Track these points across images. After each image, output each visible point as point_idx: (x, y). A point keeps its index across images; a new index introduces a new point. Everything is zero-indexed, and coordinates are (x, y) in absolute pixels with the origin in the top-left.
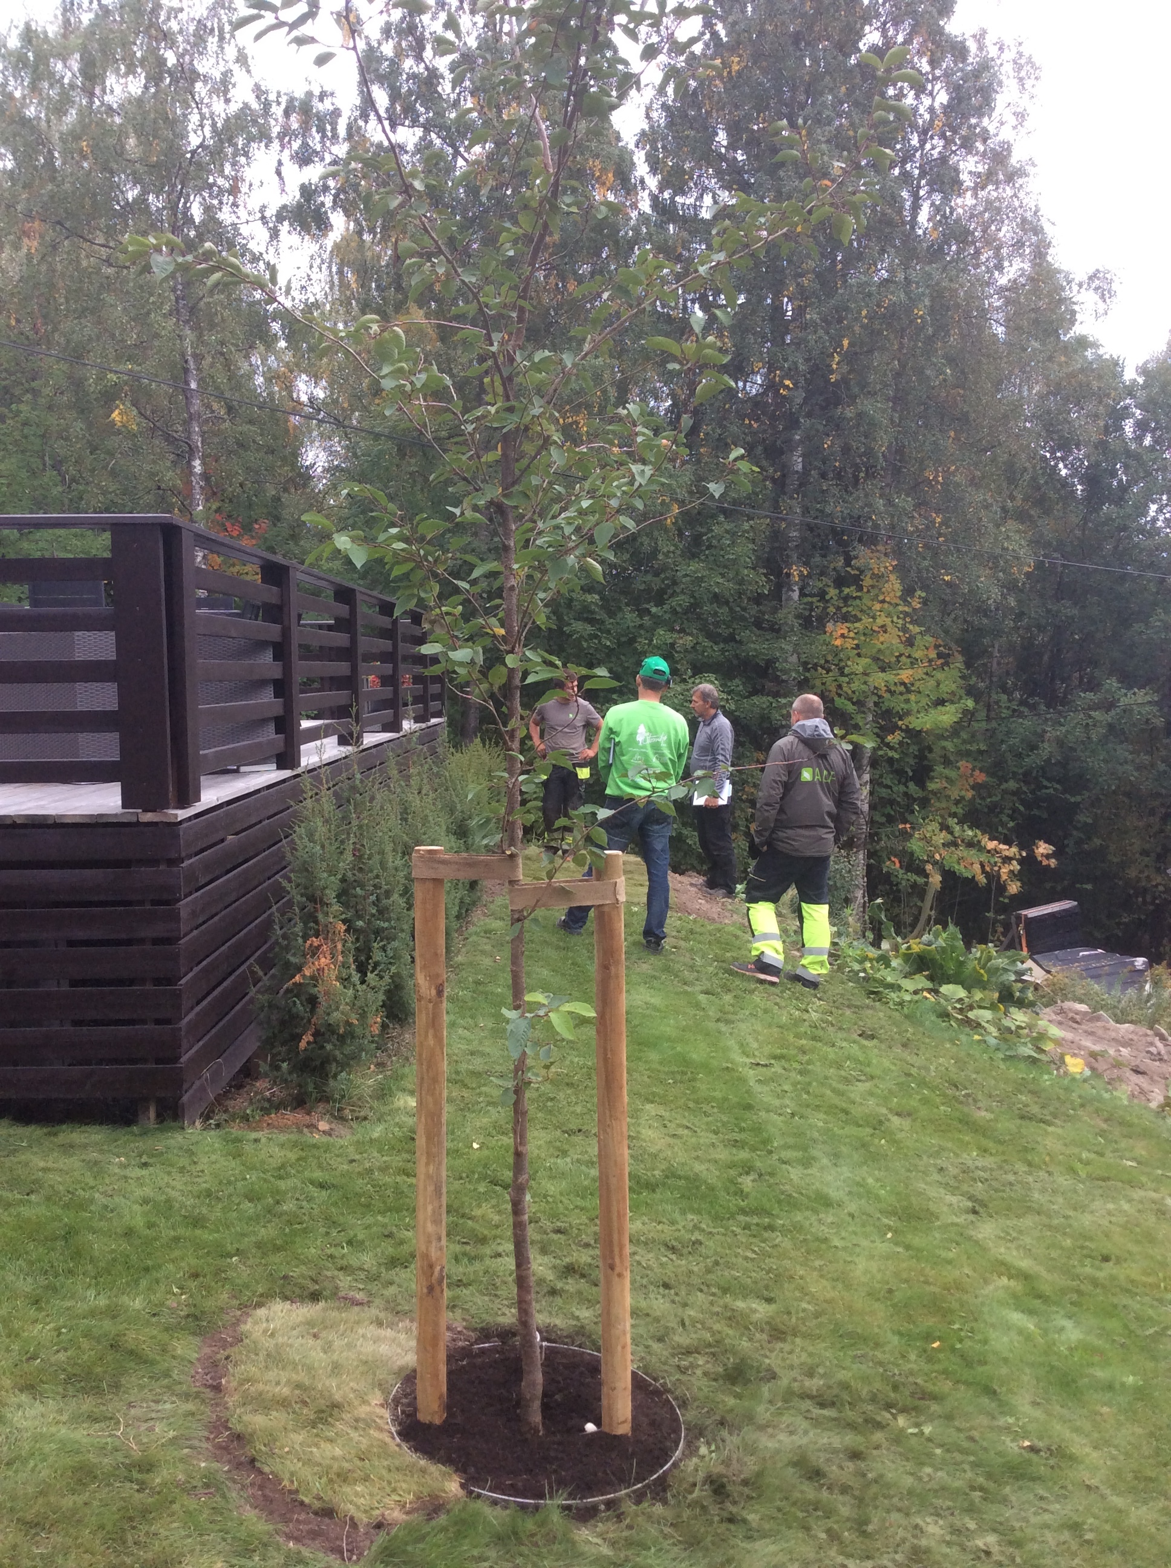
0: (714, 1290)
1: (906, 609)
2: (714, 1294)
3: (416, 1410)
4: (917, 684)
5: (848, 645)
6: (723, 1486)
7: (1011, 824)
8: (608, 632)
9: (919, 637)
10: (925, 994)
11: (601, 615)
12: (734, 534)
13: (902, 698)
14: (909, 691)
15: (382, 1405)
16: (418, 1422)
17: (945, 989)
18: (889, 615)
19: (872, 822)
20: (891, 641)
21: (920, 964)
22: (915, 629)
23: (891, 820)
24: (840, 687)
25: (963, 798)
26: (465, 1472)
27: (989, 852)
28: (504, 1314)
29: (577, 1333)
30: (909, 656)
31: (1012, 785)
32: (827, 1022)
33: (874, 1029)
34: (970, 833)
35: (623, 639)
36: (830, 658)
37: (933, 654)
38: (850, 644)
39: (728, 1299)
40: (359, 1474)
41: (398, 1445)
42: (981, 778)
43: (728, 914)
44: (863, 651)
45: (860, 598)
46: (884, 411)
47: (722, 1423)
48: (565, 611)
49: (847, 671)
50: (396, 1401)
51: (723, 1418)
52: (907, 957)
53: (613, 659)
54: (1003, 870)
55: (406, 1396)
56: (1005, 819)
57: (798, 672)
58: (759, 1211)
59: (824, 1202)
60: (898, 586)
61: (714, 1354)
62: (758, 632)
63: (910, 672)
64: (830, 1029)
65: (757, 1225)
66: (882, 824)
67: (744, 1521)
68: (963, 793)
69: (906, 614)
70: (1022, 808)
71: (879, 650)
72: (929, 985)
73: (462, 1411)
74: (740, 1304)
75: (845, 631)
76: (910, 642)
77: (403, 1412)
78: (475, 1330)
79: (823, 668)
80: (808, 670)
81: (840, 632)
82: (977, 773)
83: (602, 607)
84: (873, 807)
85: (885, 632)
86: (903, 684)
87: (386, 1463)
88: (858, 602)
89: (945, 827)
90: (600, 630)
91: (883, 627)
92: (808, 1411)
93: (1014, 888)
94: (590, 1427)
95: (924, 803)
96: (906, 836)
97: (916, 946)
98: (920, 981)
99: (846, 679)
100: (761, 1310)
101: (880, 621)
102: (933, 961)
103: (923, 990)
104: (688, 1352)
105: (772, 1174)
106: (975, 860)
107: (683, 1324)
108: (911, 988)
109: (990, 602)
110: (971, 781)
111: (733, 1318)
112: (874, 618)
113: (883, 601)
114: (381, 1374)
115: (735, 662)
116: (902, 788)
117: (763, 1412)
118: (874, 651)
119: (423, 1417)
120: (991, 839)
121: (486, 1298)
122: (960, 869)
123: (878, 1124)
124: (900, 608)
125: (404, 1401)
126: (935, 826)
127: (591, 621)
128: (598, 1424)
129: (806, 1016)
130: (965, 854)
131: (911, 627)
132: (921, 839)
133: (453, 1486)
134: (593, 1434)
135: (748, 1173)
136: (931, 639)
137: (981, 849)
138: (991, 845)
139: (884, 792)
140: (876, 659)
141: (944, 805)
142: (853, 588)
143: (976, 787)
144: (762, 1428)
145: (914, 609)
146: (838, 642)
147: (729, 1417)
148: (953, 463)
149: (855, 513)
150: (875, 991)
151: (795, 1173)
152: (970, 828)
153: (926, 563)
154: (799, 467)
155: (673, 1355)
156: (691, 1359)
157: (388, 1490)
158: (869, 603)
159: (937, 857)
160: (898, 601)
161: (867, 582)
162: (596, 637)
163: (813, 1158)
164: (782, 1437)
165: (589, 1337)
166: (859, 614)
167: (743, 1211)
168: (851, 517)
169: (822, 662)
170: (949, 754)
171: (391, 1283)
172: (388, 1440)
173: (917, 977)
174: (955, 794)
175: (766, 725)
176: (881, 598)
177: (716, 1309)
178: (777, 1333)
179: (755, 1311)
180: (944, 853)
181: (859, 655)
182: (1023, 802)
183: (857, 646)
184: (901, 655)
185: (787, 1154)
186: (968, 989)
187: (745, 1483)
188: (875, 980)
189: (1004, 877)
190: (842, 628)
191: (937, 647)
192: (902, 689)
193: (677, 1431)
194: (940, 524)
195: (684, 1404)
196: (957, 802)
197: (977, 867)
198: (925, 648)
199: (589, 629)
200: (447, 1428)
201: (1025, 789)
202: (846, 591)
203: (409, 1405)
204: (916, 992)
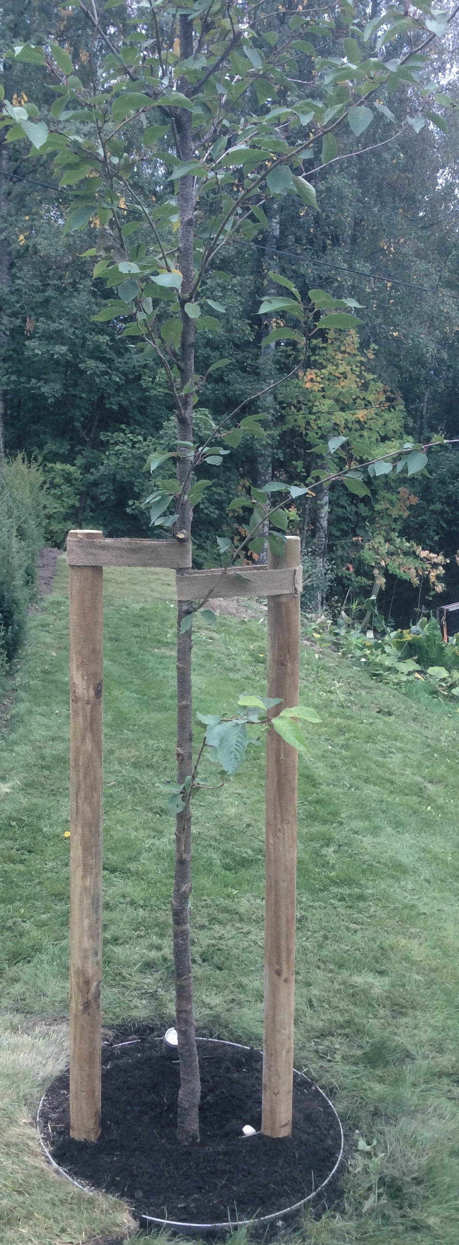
0: (332, 967)
1: (363, 359)
2: (331, 971)
3: (68, 1127)
4: (370, 422)
5: (315, 388)
6: (399, 1189)
7: (436, 538)
8: (117, 370)
9: (372, 383)
10: (417, 675)
11: (111, 354)
12: (224, 288)
13: (357, 434)
14: (362, 428)
15: (31, 1124)
16: (72, 1141)
17: (431, 670)
18: (349, 364)
19: (330, 535)
20: (350, 385)
21: (411, 650)
22: (369, 376)
23: (345, 534)
24: (308, 423)
25: (401, 517)
26: (133, 1197)
27: (421, 559)
28: (136, 1007)
29: (213, 1022)
30: (364, 399)
31: (438, 506)
32: (351, 702)
33: (388, 707)
34: (408, 544)
35: (131, 377)
36: (301, 399)
37: (383, 398)
38: (317, 387)
39: (345, 974)
40: (21, 1212)
41: (57, 1172)
42: (415, 500)
43: (243, 610)
44: (328, 393)
45: (324, 348)
46: (350, 186)
47: (375, 1114)
48: (80, 350)
49: (315, 410)
50: (44, 1115)
51: (376, 1108)
52: (400, 645)
53: (121, 394)
54: (432, 574)
55: (53, 1109)
56: (432, 533)
57: (275, 410)
58: (348, 882)
59: (399, 869)
60: (357, 339)
61: (347, 1036)
62: (243, 375)
63: (365, 412)
64: (355, 707)
65: (350, 895)
66: (338, 538)
67: (429, 1228)
68: (401, 513)
69: (362, 363)
70: (444, 525)
71: (340, 393)
72: (418, 667)
73: (117, 1123)
74: (358, 980)
75: (313, 376)
76: (365, 386)
77: (54, 1129)
78: (111, 1027)
79: (295, 407)
80: (284, 408)
81: (310, 377)
82: (412, 497)
83: (111, 347)
84: (330, 523)
85: (345, 378)
86: (358, 422)
87: (49, 1196)
88: (324, 352)
89: (388, 540)
90: (110, 367)
91: (344, 375)
92: (450, 1091)
93: (440, 588)
94: (248, 1130)
95: (372, 521)
96: (358, 547)
97: (408, 636)
98: (410, 665)
99: (314, 417)
100: (378, 985)
101: (341, 369)
102: (420, 648)
103: (415, 671)
104: (323, 1035)
105: (349, 844)
106: (412, 566)
107: (311, 1005)
108: (406, 671)
109: (428, 355)
110: (408, 503)
111: (357, 995)
112: (337, 365)
113: (344, 352)
114: (25, 1089)
115: (224, 400)
116: (354, 508)
117: (411, 1097)
118: (337, 393)
119: (74, 1134)
120: (423, 549)
121: (116, 990)
122: (400, 573)
123: (420, 792)
124: (358, 358)
125: (54, 1116)
126: (380, 539)
127: (102, 360)
128: (257, 1125)
129: (333, 697)
130: (405, 560)
131: (366, 374)
132: (370, 549)
133: (125, 1219)
134: (252, 1137)
135: (328, 845)
136: (381, 385)
137: (417, 557)
138: (424, 554)
139: (340, 511)
140: (337, 400)
141: (386, 522)
142: (320, 340)
143: (410, 508)
144: (412, 1114)
145: (369, 359)
146: (308, 385)
147: (382, 1106)
148: (403, 236)
149: (324, 275)
150: (376, 673)
151: (367, 841)
152: (408, 540)
153: (379, 320)
154: (277, 233)
155: (309, 1039)
156: (327, 1043)
157: (56, 1230)
158: (333, 354)
159: (383, 563)
160: (356, 352)
161: (331, 335)
162: (106, 373)
163: (378, 827)
164: (434, 1122)
165: (226, 1027)
166: (324, 363)
167: (335, 883)
168: (321, 278)
169: (295, 402)
170: (390, 481)
171: (17, 980)
172: (44, 1165)
173: (408, 661)
174: (395, 513)
175: (248, 454)
176: (343, 349)
177: (336, 986)
178: (398, 1009)
179: (372, 986)
180: (388, 561)
181: (324, 397)
182: (445, 520)
183: (323, 390)
184: (358, 397)
185: (354, 824)
186: (449, 670)
187: (418, 1181)
188: (376, 664)
189: (433, 579)
190: (311, 374)
191: (385, 392)
192: (357, 426)
193: (333, 1126)
194: (392, 287)
195: (332, 1092)
196: (395, 520)
197: (413, 571)
198: (376, 394)
199: (103, 367)
200: (105, 1145)
201: (447, 509)
202: (314, 342)
203: (59, 1120)
204: (410, 673)
